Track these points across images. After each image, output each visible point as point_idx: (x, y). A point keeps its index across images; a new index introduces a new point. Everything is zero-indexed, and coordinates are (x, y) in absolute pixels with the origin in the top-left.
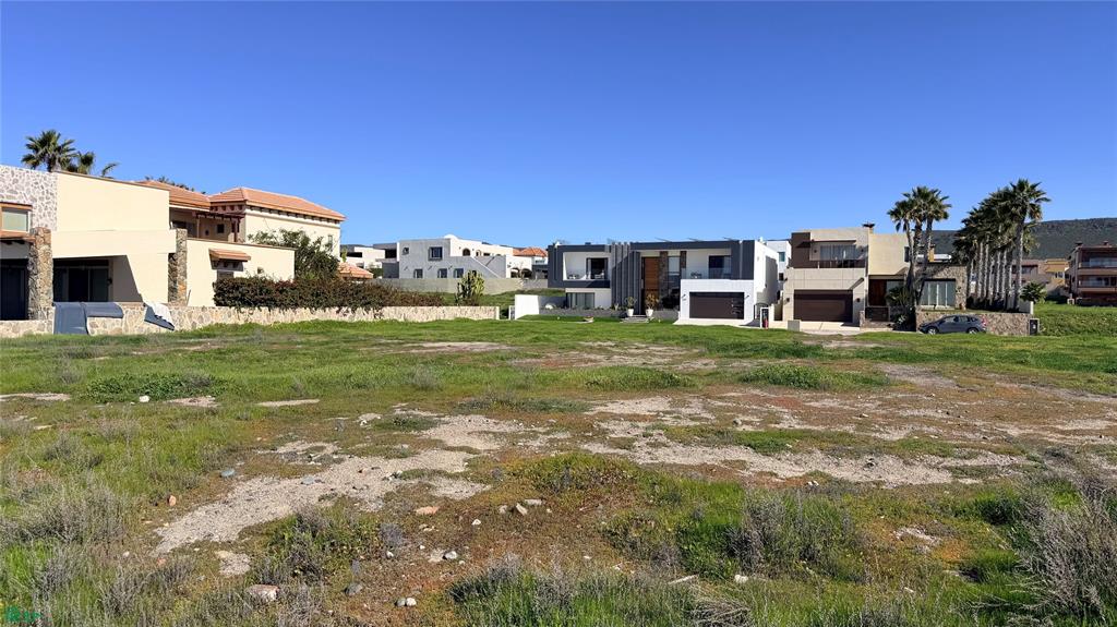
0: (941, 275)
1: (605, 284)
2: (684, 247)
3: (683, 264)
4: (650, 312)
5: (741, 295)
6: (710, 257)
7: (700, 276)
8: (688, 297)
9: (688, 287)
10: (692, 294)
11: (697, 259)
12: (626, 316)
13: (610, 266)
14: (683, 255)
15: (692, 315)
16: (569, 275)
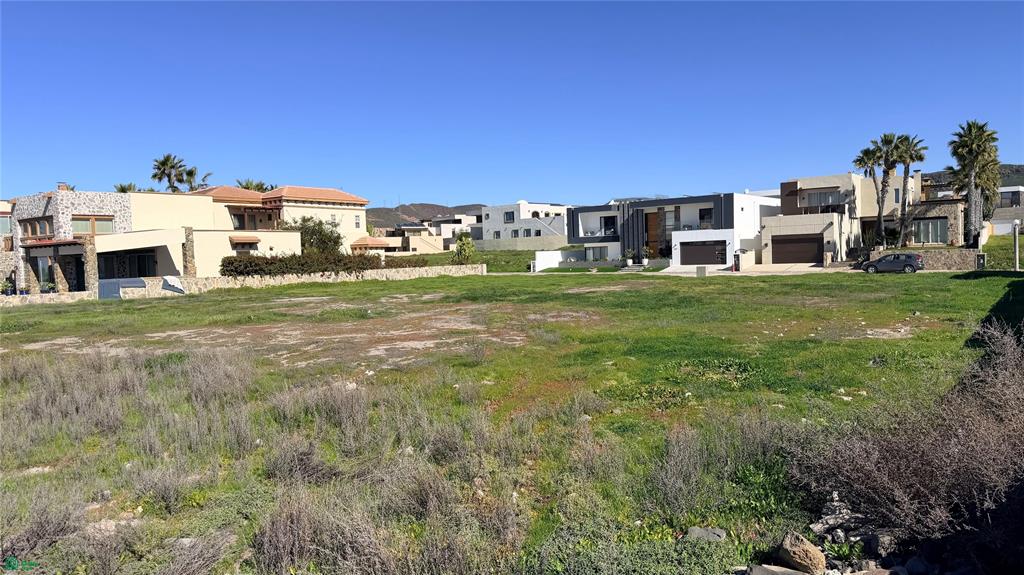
0: (933, 213)
1: (615, 238)
2: (678, 202)
3: (677, 218)
4: (645, 261)
5: (723, 243)
6: (700, 210)
7: (690, 228)
8: (678, 246)
9: (678, 238)
10: (682, 244)
11: (690, 213)
12: (626, 265)
13: (619, 222)
14: (677, 210)
15: (684, 262)
16: (586, 232)
